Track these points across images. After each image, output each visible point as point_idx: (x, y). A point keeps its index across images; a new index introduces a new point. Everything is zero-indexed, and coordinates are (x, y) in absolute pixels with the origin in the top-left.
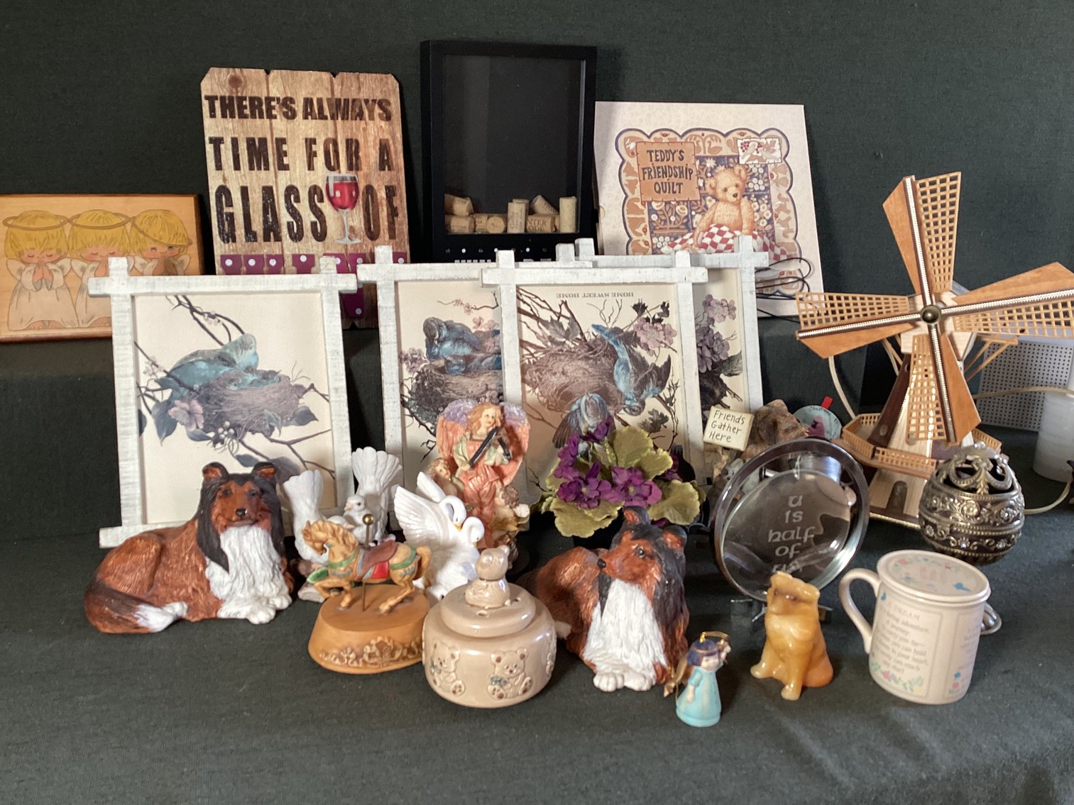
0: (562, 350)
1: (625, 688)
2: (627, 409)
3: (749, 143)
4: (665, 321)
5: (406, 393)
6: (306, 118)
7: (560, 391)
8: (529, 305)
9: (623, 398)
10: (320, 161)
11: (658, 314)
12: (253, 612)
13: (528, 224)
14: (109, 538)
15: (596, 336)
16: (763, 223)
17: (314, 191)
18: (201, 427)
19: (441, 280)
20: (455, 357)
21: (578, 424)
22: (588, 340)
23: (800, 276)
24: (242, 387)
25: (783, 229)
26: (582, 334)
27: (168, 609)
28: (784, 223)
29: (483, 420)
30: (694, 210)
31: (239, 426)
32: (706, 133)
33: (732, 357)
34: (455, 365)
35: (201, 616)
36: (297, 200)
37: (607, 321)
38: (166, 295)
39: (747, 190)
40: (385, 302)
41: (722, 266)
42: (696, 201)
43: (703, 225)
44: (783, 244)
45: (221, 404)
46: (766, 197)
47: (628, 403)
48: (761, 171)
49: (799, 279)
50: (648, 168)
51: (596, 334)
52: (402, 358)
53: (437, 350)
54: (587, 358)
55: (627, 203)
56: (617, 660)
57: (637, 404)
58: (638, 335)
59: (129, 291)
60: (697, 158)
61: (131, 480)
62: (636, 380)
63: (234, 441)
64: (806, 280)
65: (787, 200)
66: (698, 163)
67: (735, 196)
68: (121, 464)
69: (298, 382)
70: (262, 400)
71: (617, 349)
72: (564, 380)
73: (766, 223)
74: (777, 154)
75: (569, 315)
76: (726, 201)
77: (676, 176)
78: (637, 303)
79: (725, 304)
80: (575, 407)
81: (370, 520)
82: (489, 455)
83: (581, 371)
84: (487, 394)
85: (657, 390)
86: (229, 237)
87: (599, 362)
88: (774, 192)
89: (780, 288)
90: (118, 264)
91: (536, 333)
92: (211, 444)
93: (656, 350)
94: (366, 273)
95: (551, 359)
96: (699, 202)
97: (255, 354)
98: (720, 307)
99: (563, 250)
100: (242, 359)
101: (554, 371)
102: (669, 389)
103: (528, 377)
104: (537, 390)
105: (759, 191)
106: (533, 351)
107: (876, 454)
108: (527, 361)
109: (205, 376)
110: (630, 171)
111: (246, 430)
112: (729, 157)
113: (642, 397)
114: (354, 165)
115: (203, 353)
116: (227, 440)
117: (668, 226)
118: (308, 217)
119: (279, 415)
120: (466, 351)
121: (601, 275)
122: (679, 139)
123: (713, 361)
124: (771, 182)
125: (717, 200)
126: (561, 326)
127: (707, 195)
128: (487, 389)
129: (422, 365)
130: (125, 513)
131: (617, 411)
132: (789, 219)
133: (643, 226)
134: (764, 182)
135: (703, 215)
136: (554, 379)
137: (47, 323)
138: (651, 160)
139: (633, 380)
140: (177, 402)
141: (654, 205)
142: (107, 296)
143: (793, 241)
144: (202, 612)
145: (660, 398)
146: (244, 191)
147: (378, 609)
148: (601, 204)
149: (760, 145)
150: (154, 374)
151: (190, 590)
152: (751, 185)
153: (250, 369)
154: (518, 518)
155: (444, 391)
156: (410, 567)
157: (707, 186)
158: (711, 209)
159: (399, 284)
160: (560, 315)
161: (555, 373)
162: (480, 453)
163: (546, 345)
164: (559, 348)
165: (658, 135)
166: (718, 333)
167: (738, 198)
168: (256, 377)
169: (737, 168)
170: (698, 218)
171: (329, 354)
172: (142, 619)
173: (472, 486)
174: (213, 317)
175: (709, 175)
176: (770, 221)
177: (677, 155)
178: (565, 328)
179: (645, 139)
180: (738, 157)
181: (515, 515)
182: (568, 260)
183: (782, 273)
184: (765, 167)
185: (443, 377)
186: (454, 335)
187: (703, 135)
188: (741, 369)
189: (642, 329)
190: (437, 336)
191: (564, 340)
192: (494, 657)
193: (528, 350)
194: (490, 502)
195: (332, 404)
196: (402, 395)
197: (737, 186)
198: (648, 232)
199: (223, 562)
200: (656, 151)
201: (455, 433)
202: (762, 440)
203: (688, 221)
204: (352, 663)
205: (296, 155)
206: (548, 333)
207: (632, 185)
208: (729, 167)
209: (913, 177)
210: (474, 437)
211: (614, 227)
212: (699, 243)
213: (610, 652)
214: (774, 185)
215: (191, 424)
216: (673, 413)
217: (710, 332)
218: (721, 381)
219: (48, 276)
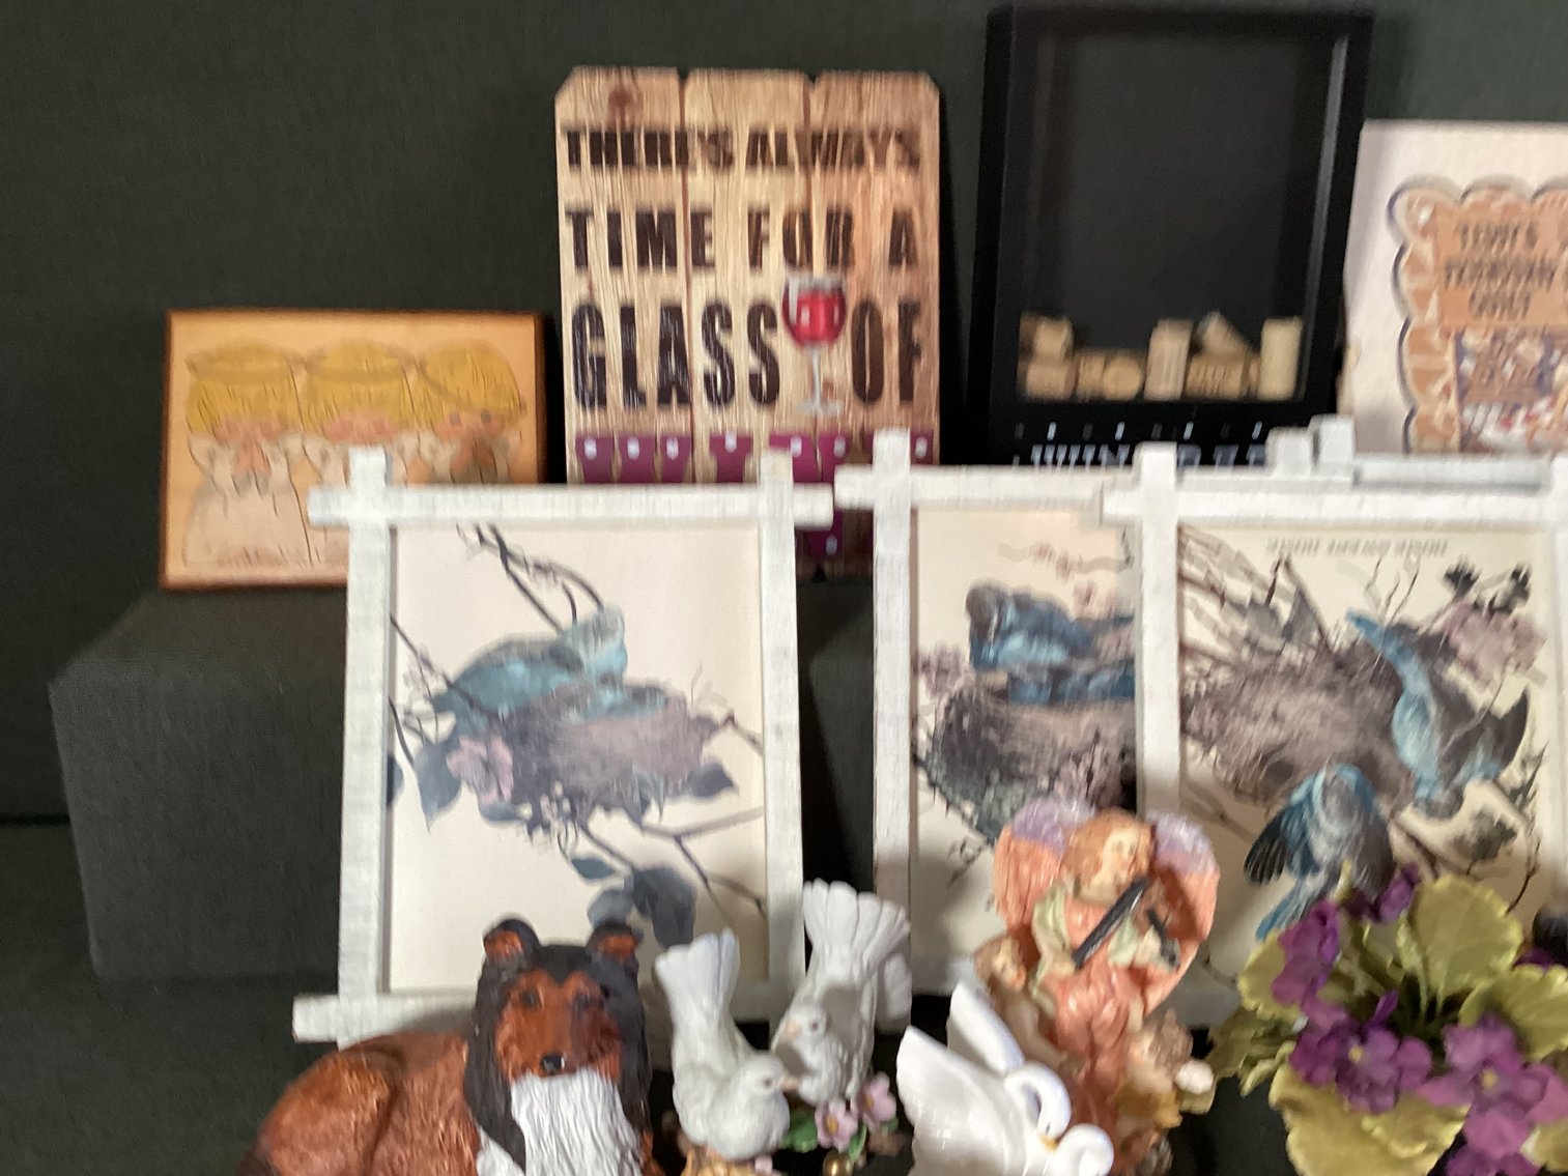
0: (1273, 668)
2: (1421, 806)
4: (1519, 610)
5: (922, 736)
6: (752, 162)
7: (1265, 758)
8: (1203, 564)
10: (774, 252)
11: (1503, 595)
13: (1190, 378)
14: (311, 1020)
15: (1354, 640)
17: (760, 313)
18: (507, 793)
19: (1010, 506)
20: (1032, 668)
21: (1304, 834)
22: (1336, 647)
24: (592, 715)
26: (1321, 633)
29: (1108, 855)
30: (1557, 350)
31: (582, 795)
36: (727, 325)
37: (1383, 606)
38: (458, 524)
40: (888, 548)
45: (551, 748)
47: (1423, 790)
50: (1459, 259)
52: (917, 666)
53: (992, 651)
54: (1330, 688)
57: (1446, 796)
58: (1454, 640)
59: (386, 516)
61: (363, 905)
62: (1444, 742)
63: (570, 827)
69: (702, 709)
70: (630, 744)
71: (1401, 669)
72: (1275, 734)
75: (1292, 590)
78: (1454, 567)
80: (1298, 796)
82: (1120, 940)
83: (1317, 716)
84: (1097, 753)
85: (1493, 766)
86: (596, 398)
87: (1358, 699)
90: (368, 462)
91: (1215, 627)
92: (525, 828)
93: (1495, 675)
94: (852, 487)
95: (1248, 687)
97: (622, 649)
100: (597, 657)
101: (1253, 713)
102: (1523, 765)
104: (1213, 753)
106: (1207, 666)
108: (1193, 689)
109: (521, 692)
111: (595, 804)
113: (1458, 780)
114: (840, 252)
115: (521, 644)
116: (556, 825)
117: (1499, 383)
118: (745, 361)
119: (660, 774)
120: (1056, 655)
122: (1526, 204)
126: (1273, 614)
128: (1098, 740)
129: (960, 682)
130: (345, 971)
131: (1398, 810)
133: (1442, 382)
136: (1252, 731)
137: (252, 554)
138: (1464, 247)
139: (1437, 741)
141: (1469, 338)
145: (1499, 785)
146: (627, 315)
150: (424, 682)
153: (610, 679)
154: (1180, 1093)
155: (1003, 740)
159: (921, 512)
160: (1272, 590)
161: (1256, 719)
162: (1098, 935)
163: (1239, 655)
164: (1268, 662)
165: (1479, 195)
168: (619, 697)
171: (767, 658)
173: (1073, 1006)
174: (545, 571)
177: (1522, 235)
178: (1284, 619)
179: (1453, 203)
181: (1176, 1086)
185: (1003, 709)
186: (1031, 621)
189: (1464, 626)
190: (995, 622)
191: (1279, 644)
193: (1197, 665)
194: (1114, 1046)
195: (769, 756)
196: (914, 745)
198: (1454, 397)
199: (514, 1147)
200: (1476, 229)
201: (1036, 866)
203: (1543, 375)
205: (728, 240)
206: (1243, 628)
207: (1422, 298)
210: (1086, 891)
211: (1377, 383)
215: (487, 788)
216: (1530, 822)
219: (260, 466)
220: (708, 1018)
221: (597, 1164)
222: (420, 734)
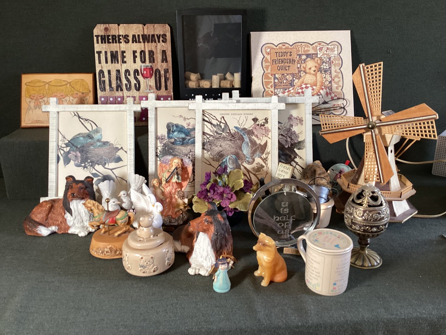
0: (220, 137)
1: (199, 274)
2: (247, 162)
3: (322, 48)
4: (266, 125)
5: (158, 152)
6: (133, 42)
7: (219, 153)
8: (208, 118)
9: (246, 157)
10: (138, 59)
11: (263, 123)
12: (80, 232)
13: (221, 84)
16: (327, 83)
17: (136, 71)
18: (80, 162)
19: (173, 107)
20: (178, 138)
22: (232, 133)
23: (343, 106)
24: (95, 147)
25: (336, 85)
26: (229, 130)
27: (50, 228)
28: (337, 83)
30: (295, 78)
31: (93, 162)
32: (303, 44)
33: (300, 141)
34: (178, 141)
35: (62, 232)
36: (129, 75)
37: (241, 125)
38: (70, 112)
39: (320, 68)
40: (151, 115)
41: (297, 102)
42: (296, 74)
43: (299, 84)
44: (336, 92)
45: (88, 153)
46: (329, 71)
47: (247, 159)
48: (328, 60)
49: (342, 108)
50: (275, 60)
51: (235, 130)
52: (157, 138)
53: (171, 135)
54: (231, 140)
55: (264, 75)
56: (199, 263)
57: (251, 160)
58: (254, 131)
59: (56, 110)
60: (298, 55)
61: (52, 180)
62: (251, 150)
63: (91, 168)
64: (346, 108)
65: (339, 73)
66: (298, 57)
67: (315, 71)
68: (49, 174)
69: (116, 146)
70: (102, 152)
71: (244, 137)
72: (221, 149)
73: (328, 83)
74: (336, 52)
75: (224, 122)
76: (310, 73)
77: (287, 63)
78: (254, 118)
79: (298, 118)
80: (224, 160)
81: (108, 200)
83: (228, 146)
84: (191, 153)
85: (260, 154)
86: (103, 89)
87: (236, 142)
88: (333, 69)
89: (333, 112)
90: (53, 100)
91: (210, 129)
92: (83, 168)
93: (261, 138)
94: (144, 104)
95: (216, 140)
96: (297, 74)
97: (101, 135)
98: (296, 120)
99: (225, 95)
100: (96, 136)
102: (266, 154)
103: (205, 147)
104: (209, 153)
105: (326, 69)
106: (208, 136)
107: (349, 186)
108: (206, 141)
109: (82, 143)
110: (267, 61)
111: (96, 164)
112: (313, 54)
113: (254, 157)
114: (152, 59)
115: (82, 134)
116: (89, 167)
117: (282, 84)
118: (133, 82)
119: (108, 158)
120: (183, 136)
121: (238, 106)
122: (290, 47)
123: (291, 143)
124: (332, 65)
125: (306, 73)
126: (221, 127)
127: (302, 71)
128: (191, 152)
129: (165, 141)
130: (50, 192)
131: (243, 162)
132: (339, 81)
133: (271, 84)
134: (329, 65)
135: (299, 80)
136: (216, 148)
137: (38, 121)
138: (277, 56)
139: (250, 150)
140: (71, 152)
141: (277, 76)
142: (49, 112)
143: (341, 91)
144: (63, 230)
145: (261, 158)
146: (109, 72)
147: (114, 235)
148: (253, 75)
149: (328, 49)
150: (64, 141)
151: (60, 222)
152: (322, 66)
153: (99, 141)
154: (184, 204)
155: (173, 152)
156: (124, 220)
157: (302, 67)
158: (303, 77)
159: (158, 109)
160: (221, 122)
161: (217, 146)
163: (214, 134)
164: (219, 136)
165: (280, 45)
166: (294, 131)
167: (316, 72)
168: (101, 144)
169: (316, 59)
170: (296, 81)
171: (128, 136)
172: (39, 231)
173: (167, 190)
174: (87, 120)
175: (303, 62)
176: (330, 82)
177: (289, 53)
178: (223, 128)
179: (275, 47)
180: (317, 54)
181: (183, 202)
182: (226, 100)
183: (335, 105)
184: (330, 58)
185: (173, 146)
186: (178, 129)
187: (301, 45)
188: (304, 147)
189: (256, 128)
190: (172, 130)
191: (222, 132)
192: (141, 256)
193: (206, 136)
195: (128, 155)
196: (157, 153)
197: (316, 67)
198: (273, 87)
199: (70, 212)
200: (279, 52)
201: (166, 168)
202: (308, 177)
203: (292, 82)
204: (100, 254)
205: (129, 57)
206: (215, 129)
207: (267, 67)
208: (312, 58)
209: (364, 64)
210: (170, 170)
211: (258, 85)
212: (296, 92)
213: (197, 259)
214: (333, 66)
215: (76, 160)
216: (267, 164)
217: (291, 131)
218: (295, 151)
219: (39, 104)
220: (108, 195)
221: (85, 216)
222: (63, 150)
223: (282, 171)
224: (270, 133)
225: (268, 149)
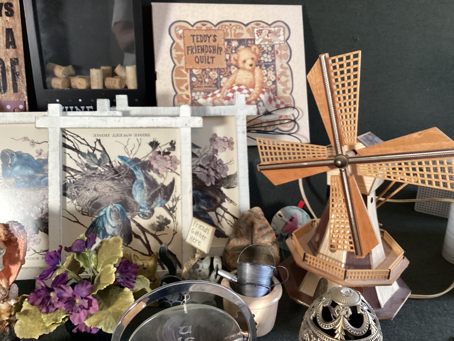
0: (94, 174)
2: (141, 215)
3: (262, 30)
4: (172, 154)
7: (92, 202)
8: (72, 142)
9: (138, 207)
11: (167, 149)
13: (106, 84)
15: (120, 164)
16: (269, 83)
19: (11, 123)
21: (103, 225)
22: (115, 166)
23: (293, 118)
25: (283, 87)
26: (110, 162)
28: (284, 84)
30: (222, 75)
32: (233, 24)
33: (230, 176)
34: (22, 182)
37: (130, 153)
39: (259, 61)
41: (223, 114)
42: (224, 69)
43: (228, 84)
44: (282, 97)
46: (273, 66)
47: (141, 210)
48: (270, 49)
49: (292, 121)
50: (191, 46)
51: (121, 162)
54: (113, 179)
55: (176, 70)
57: (148, 211)
58: (152, 163)
60: (226, 40)
62: (148, 195)
64: (298, 121)
65: (287, 68)
66: (226, 43)
67: (251, 65)
71: (135, 173)
72: (95, 194)
73: (271, 83)
74: (282, 38)
75: (101, 149)
76: (244, 69)
77: (210, 52)
78: (152, 141)
79: (226, 140)
80: (102, 213)
83: (108, 188)
84: (44, 202)
85: (163, 201)
87: (122, 182)
88: (278, 63)
89: (279, 127)
91: (76, 161)
93: (165, 174)
95: (86, 180)
96: (226, 70)
98: (222, 142)
101: (88, 188)
102: (173, 201)
103: (68, 192)
104: (75, 201)
105: (268, 62)
107: (306, 258)
108: (68, 181)
110: (178, 48)
112: (248, 40)
113: (152, 206)
117: (204, 85)
120: (30, 172)
121: (124, 122)
122: (213, 28)
123: (216, 179)
124: (276, 56)
125: (238, 68)
126: (95, 156)
127: (232, 64)
128: (44, 199)
131: (133, 216)
132: (287, 81)
133: (185, 85)
134: (272, 57)
135: (228, 78)
136: (88, 194)
138: (194, 42)
139: (146, 194)
141: (195, 71)
143: (289, 96)
145: (165, 207)
148: (157, 70)
149: (270, 32)
152: (262, 59)
157: (232, 59)
158: (234, 74)
160: (95, 149)
161: (89, 190)
163: (83, 170)
164: (93, 172)
165: (199, 25)
166: (220, 160)
167: (253, 67)
169: (253, 47)
170: (224, 80)
175: (234, 51)
176: (274, 83)
177: (212, 38)
178: (98, 158)
179: (190, 27)
180: (254, 40)
182: (103, 110)
183: (281, 117)
184: (273, 47)
186: (22, 161)
187: (231, 25)
188: (236, 184)
189: (155, 159)
190: (10, 162)
191: (96, 166)
193: (70, 173)
197: (253, 59)
198: (189, 89)
200: (197, 35)
203: (218, 82)
206: (85, 161)
207: (179, 58)
208: (248, 46)
209: (327, 55)
211: (165, 85)
212: (224, 96)
214: (279, 58)
216: (174, 218)
217: (215, 159)
218: (222, 192)
223: (197, 233)
224: (179, 166)
225: (176, 192)
